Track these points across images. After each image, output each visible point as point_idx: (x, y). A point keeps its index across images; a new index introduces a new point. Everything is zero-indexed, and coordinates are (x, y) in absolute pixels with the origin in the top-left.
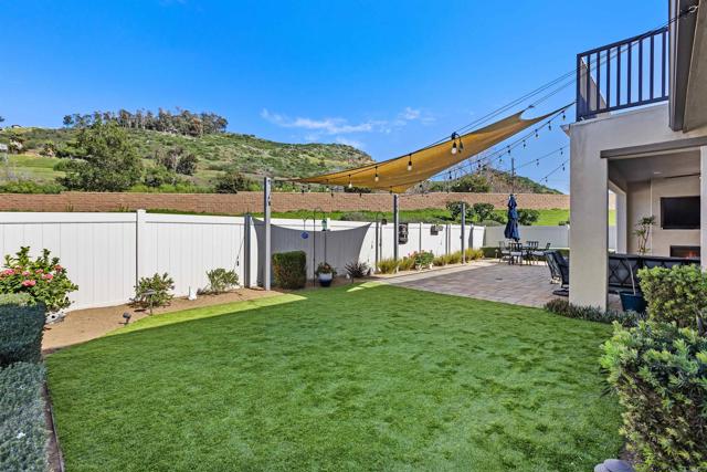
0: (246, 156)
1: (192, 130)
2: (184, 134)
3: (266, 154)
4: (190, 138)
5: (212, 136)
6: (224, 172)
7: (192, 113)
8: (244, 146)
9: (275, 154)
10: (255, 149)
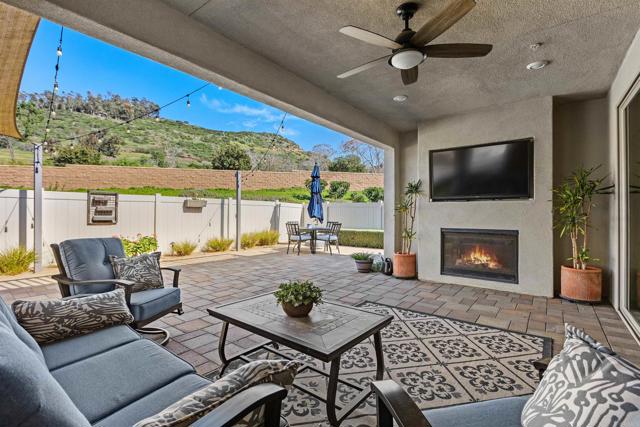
0: (177, 141)
1: (122, 114)
2: (114, 118)
3: (197, 140)
4: (119, 121)
5: (143, 121)
6: (149, 156)
7: (123, 98)
8: (175, 131)
9: (206, 140)
10: (187, 135)
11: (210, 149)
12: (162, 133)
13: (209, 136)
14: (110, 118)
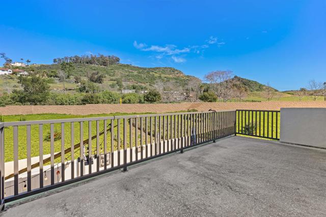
0: (127, 74)
1: (104, 64)
3: (135, 73)
4: (103, 67)
5: (113, 66)
6: (116, 82)
7: (105, 56)
8: (126, 70)
9: (139, 73)
10: (130, 71)
11: (141, 76)
12: (121, 71)
13: (141, 71)
14: (100, 66)
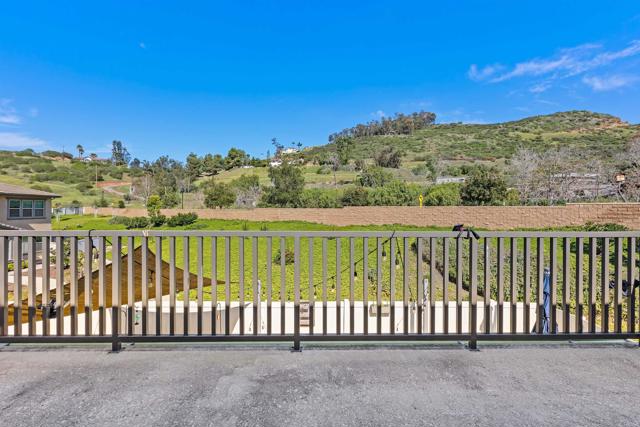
0: (450, 143)
1: (405, 130)
2: (400, 133)
3: (470, 139)
4: (402, 136)
5: (421, 131)
6: (425, 163)
7: (406, 115)
8: (449, 135)
9: (480, 137)
10: (459, 136)
11: (484, 146)
12: (437, 139)
13: (484, 132)
14: (397, 135)
